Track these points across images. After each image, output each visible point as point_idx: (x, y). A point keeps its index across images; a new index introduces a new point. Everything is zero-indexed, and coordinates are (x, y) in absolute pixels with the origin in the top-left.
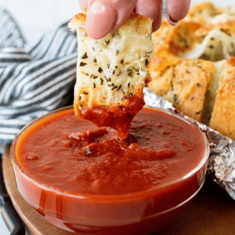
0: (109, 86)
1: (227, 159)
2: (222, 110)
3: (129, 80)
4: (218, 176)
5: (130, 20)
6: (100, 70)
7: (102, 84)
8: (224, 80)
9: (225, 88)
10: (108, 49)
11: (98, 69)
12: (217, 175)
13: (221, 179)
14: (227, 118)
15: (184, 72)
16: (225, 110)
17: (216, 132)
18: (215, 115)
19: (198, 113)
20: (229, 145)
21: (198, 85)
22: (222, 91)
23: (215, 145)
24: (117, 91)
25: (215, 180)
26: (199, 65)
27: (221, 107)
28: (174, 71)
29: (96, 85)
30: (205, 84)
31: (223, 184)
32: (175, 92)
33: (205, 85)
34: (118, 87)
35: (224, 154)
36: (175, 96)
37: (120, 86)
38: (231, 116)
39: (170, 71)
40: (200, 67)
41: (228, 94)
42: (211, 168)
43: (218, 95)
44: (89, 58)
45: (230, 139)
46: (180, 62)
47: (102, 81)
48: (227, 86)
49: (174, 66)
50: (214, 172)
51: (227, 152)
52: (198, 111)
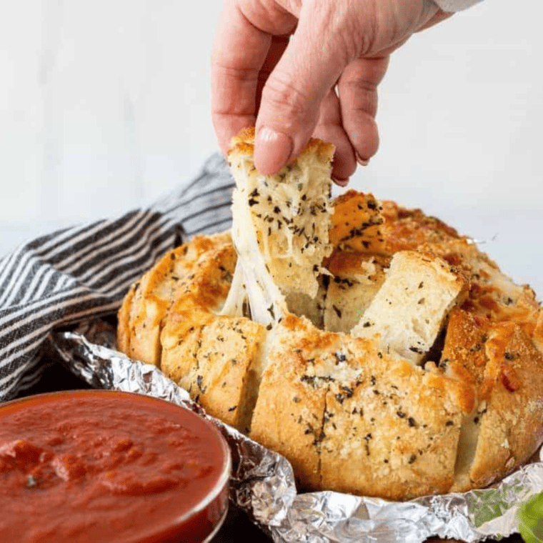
0: (290, 228)
1: (274, 488)
2: (268, 405)
3: (313, 220)
4: (258, 517)
5: (310, 148)
6: (277, 210)
7: (280, 227)
8: (275, 355)
9: (275, 368)
10: (285, 182)
11: (273, 209)
12: (256, 513)
13: (263, 521)
14: (276, 418)
15: (215, 338)
16: (272, 406)
17: (254, 442)
18: (259, 414)
19: (231, 410)
20: (276, 465)
21: (234, 361)
22: (270, 373)
23: (253, 464)
24: (299, 236)
25: (256, 523)
26: (238, 327)
27: (267, 400)
28: (200, 336)
29: (272, 230)
30: (244, 360)
31: (268, 529)
32: (200, 372)
33: (245, 363)
34: (301, 230)
35: (268, 479)
36: (199, 378)
37: (303, 229)
38: (282, 415)
39: (193, 336)
40: (240, 331)
41: (279, 378)
42: (247, 503)
43: (264, 380)
44: (261, 195)
45: (278, 454)
46: (210, 321)
47: (280, 223)
48: (278, 365)
49: (202, 327)
50: (252, 509)
51: (274, 475)
52: (232, 406)
